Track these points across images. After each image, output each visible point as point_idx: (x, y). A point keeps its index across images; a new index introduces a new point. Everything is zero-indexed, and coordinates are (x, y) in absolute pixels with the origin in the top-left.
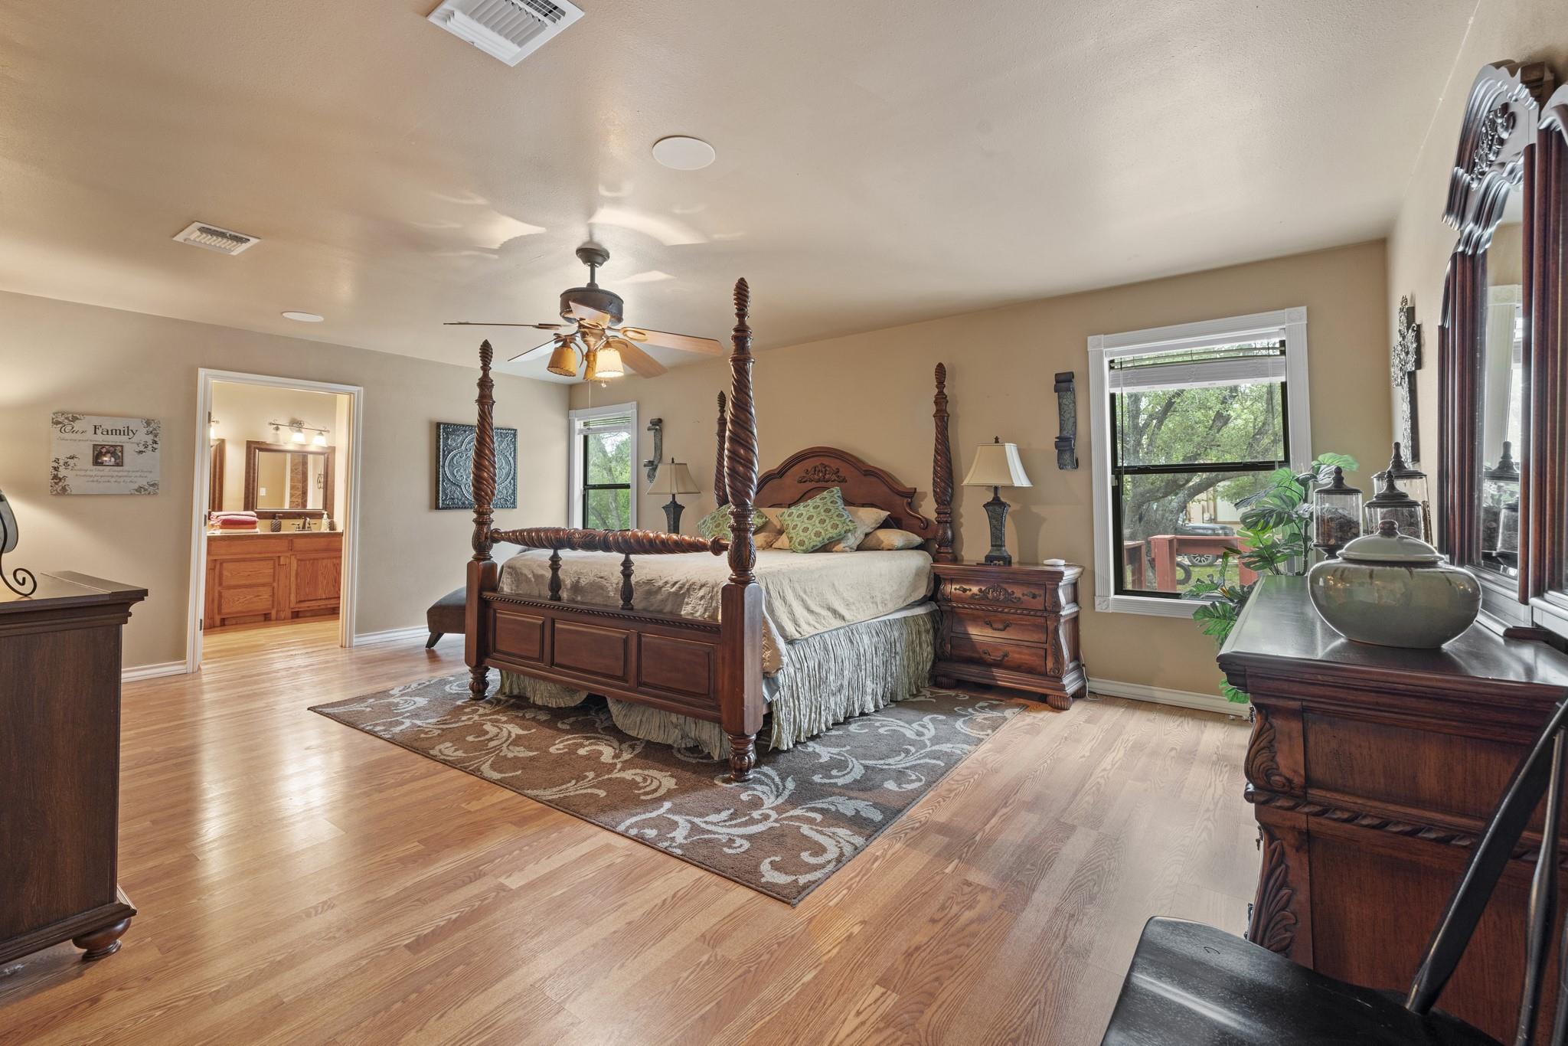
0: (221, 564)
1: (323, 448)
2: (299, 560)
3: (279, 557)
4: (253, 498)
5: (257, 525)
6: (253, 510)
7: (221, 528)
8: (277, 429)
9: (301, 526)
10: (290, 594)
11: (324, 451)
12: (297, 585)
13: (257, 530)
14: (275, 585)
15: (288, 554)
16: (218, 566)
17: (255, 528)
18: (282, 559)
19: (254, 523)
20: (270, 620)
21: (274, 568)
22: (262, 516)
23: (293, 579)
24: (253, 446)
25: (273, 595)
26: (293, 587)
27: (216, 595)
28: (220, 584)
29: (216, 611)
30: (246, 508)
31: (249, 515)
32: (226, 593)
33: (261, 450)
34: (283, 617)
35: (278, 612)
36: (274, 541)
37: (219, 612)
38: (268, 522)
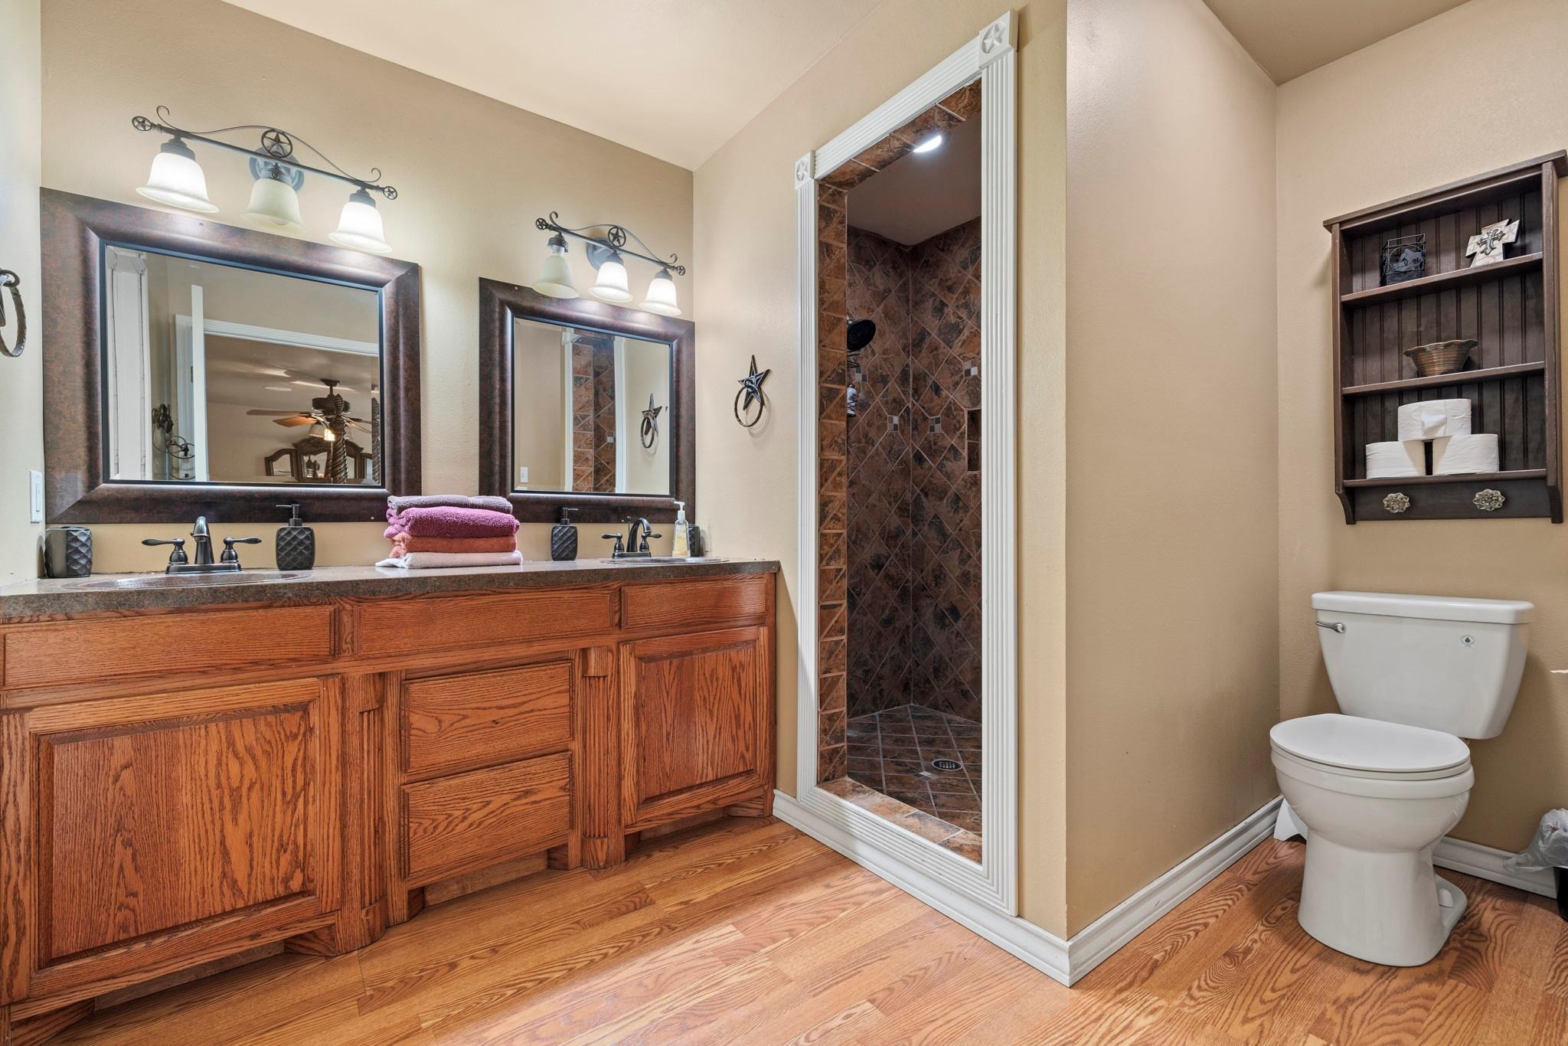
0: (403, 689)
1: (666, 319)
2: (641, 659)
3: (585, 652)
4: (503, 457)
5: (517, 538)
6: (503, 493)
7: (411, 549)
8: (559, 242)
9: (625, 542)
10: (620, 778)
11: (671, 330)
12: (639, 744)
13: (517, 554)
14: (576, 746)
15: (610, 641)
16: (392, 699)
17: (510, 548)
18: (593, 656)
19: (507, 532)
20: (565, 867)
21: (571, 690)
22: (529, 510)
23: (628, 725)
24: (500, 295)
25: (570, 788)
26: (630, 754)
27: (391, 804)
28: (404, 765)
29: (392, 865)
30: (485, 489)
31: (493, 509)
32: (425, 798)
33: (520, 312)
34: (602, 856)
35: (585, 838)
36: (567, 595)
37: (404, 872)
38: (542, 531)
